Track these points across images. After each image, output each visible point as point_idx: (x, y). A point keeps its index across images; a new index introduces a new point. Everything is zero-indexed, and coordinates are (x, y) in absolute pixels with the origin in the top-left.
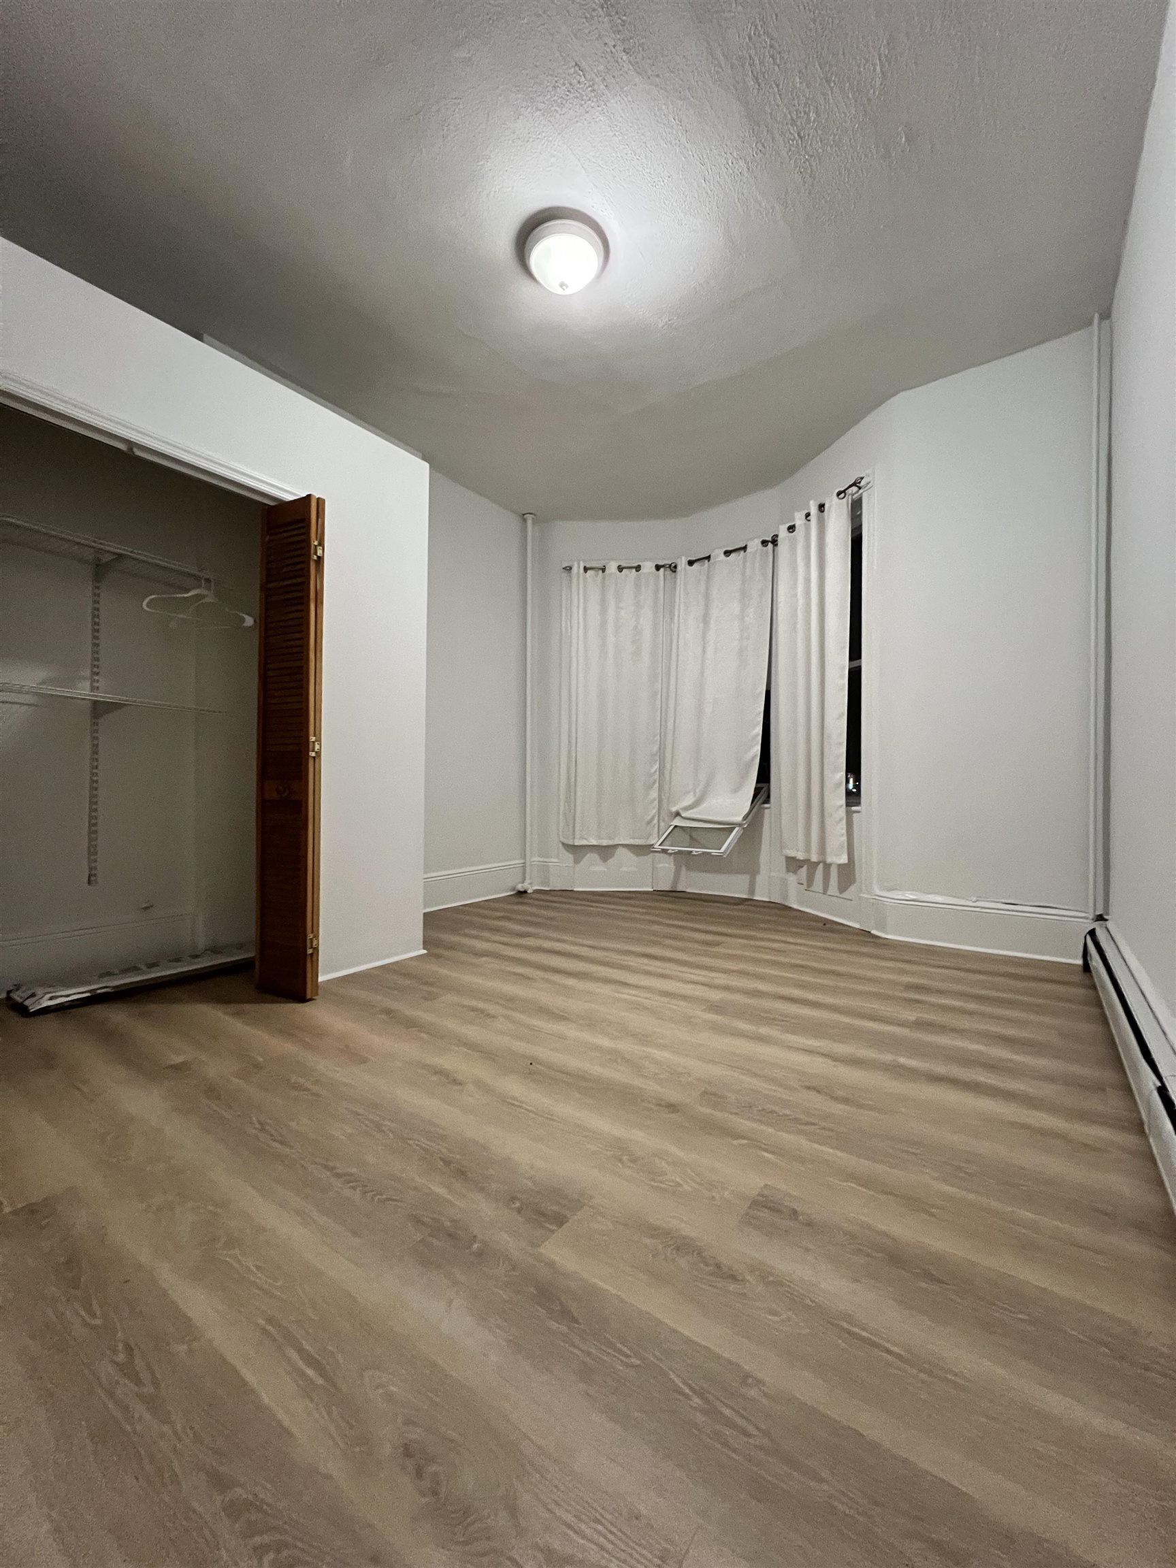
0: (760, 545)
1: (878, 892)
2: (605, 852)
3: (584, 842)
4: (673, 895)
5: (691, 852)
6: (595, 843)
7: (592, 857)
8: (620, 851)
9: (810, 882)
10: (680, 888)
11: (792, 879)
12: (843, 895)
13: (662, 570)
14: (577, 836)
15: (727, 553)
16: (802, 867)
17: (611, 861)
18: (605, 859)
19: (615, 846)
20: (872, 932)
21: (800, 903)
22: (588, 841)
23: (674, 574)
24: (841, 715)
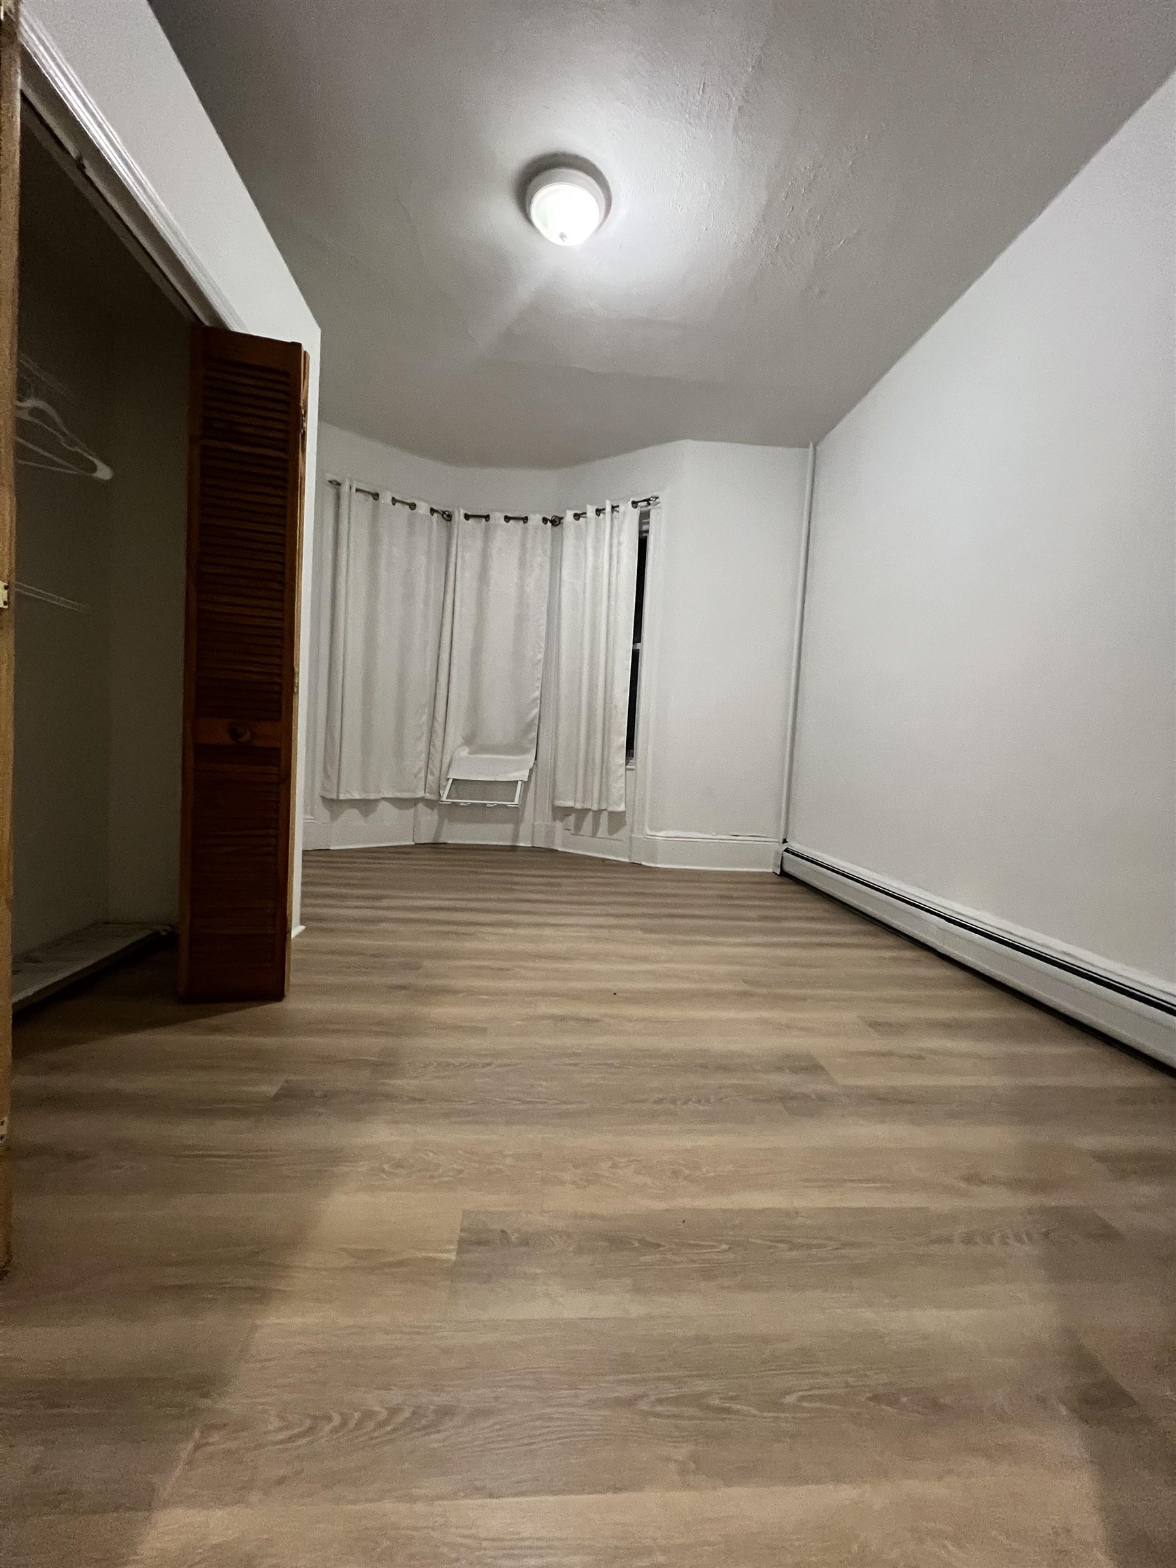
0: (541, 521)
1: (650, 833)
2: (366, 806)
3: (349, 797)
4: (436, 847)
5: (486, 804)
6: (357, 797)
7: (352, 814)
8: (384, 805)
9: (578, 827)
10: (442, 840)
11: (559, 825)
12: (615, 836)
13: (435, 515)
14: (342, 789)
15: (507, 519)
16: (570, 815)
17: (372, 816)
18: (366, 814)
19: (377, 801)
20: (643, 863)
21: (564, 846)
22: (352, 795)
23: (449, 523)
24: (625, 691)
